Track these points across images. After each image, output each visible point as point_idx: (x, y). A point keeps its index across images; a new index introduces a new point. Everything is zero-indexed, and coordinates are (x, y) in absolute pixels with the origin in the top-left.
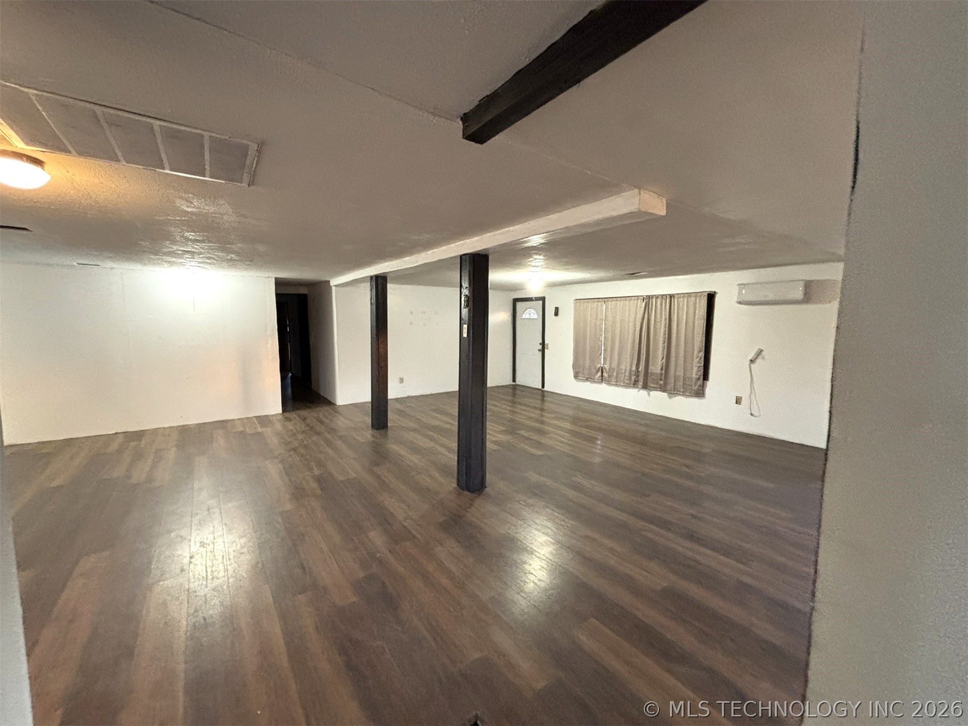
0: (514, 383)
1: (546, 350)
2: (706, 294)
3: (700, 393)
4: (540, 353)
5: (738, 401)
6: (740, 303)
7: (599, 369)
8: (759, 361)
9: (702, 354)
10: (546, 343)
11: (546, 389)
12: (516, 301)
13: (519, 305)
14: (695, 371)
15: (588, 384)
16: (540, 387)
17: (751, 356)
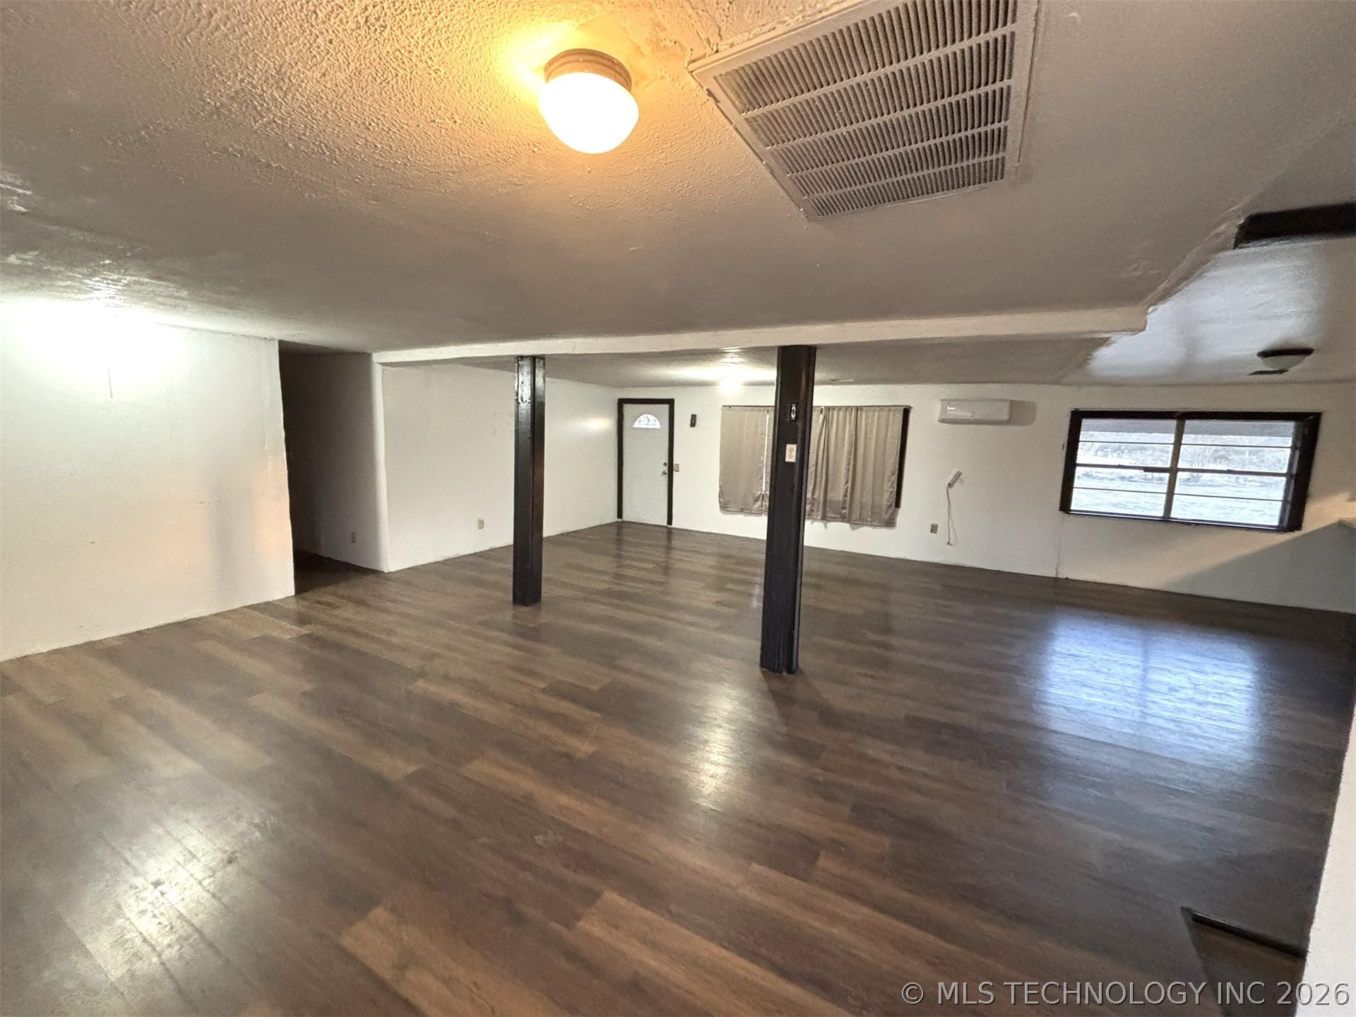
0: (620, 520)
1: (675, 473)
2: (902, 408)
3: (890, 523)
4: (665, 479)
5: (934, 529)
6: (942, 421)
7: (759, 496)
8: (956, 485)
9: (895, 477)
10: (675, 463)
11: (675, 525)
12: (622, 402)
13: (628, 408)
14: (887, 497)
15: (741, 517)
16: (665, 524)
17: (950, 478)
